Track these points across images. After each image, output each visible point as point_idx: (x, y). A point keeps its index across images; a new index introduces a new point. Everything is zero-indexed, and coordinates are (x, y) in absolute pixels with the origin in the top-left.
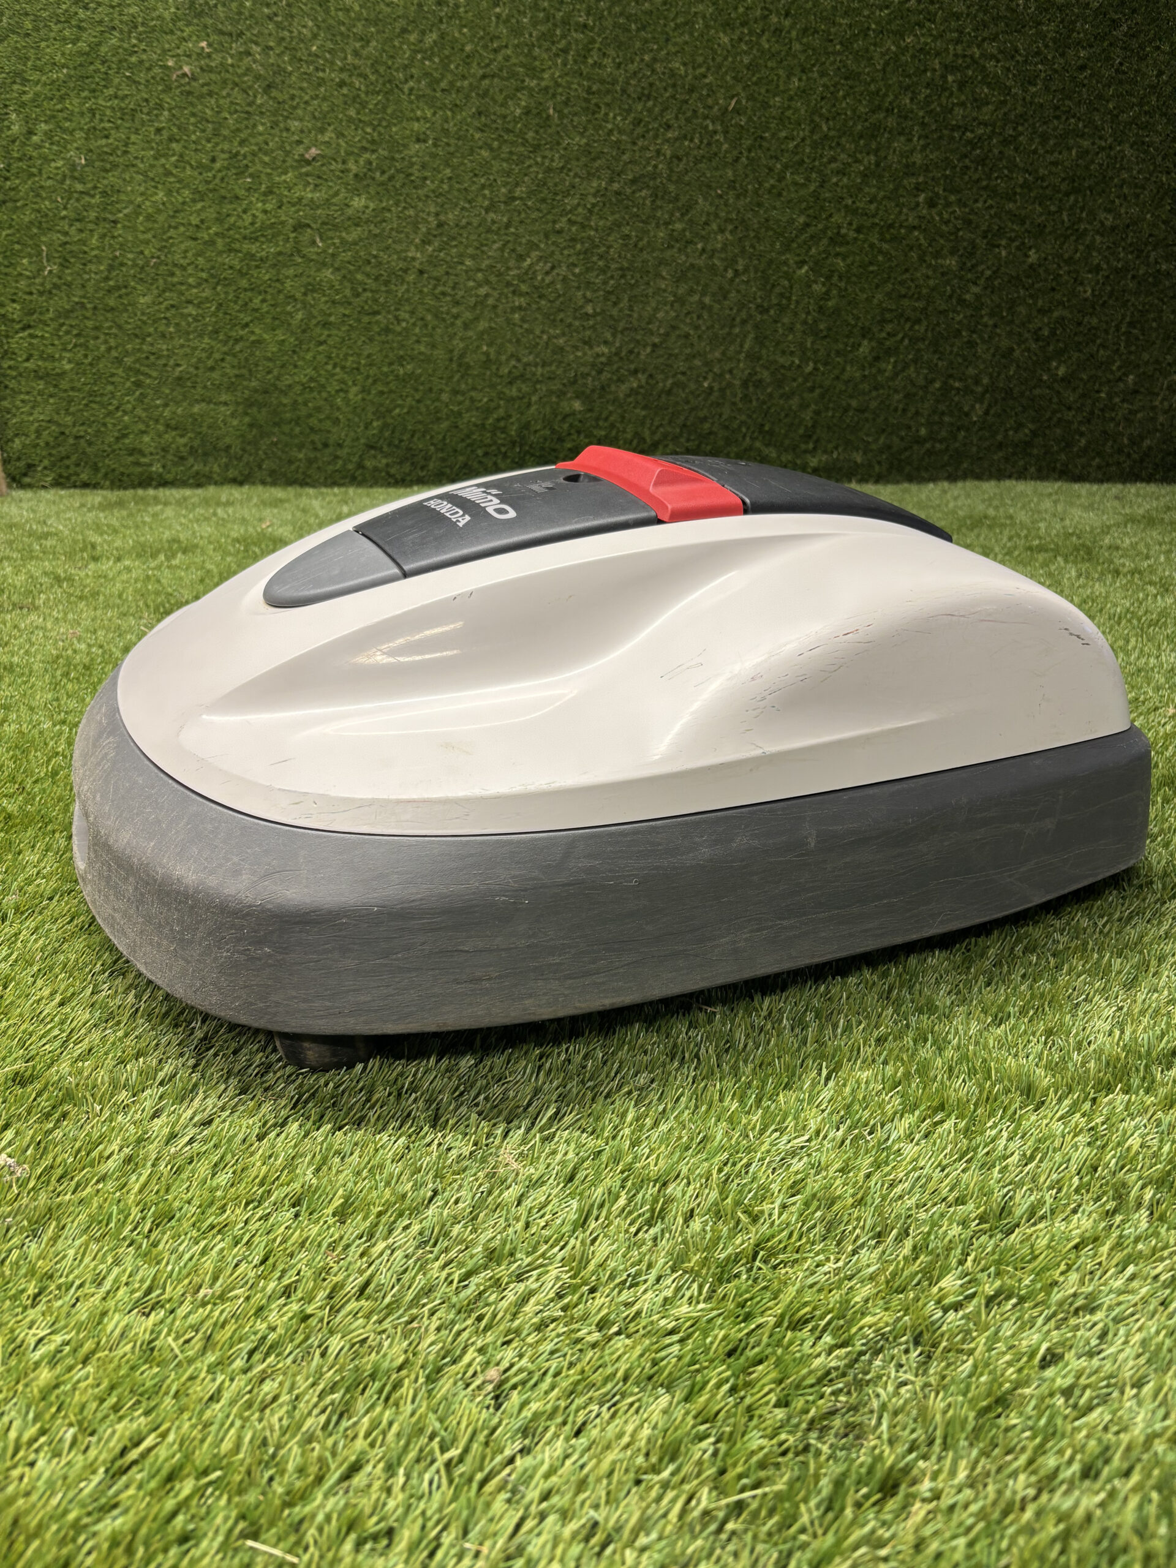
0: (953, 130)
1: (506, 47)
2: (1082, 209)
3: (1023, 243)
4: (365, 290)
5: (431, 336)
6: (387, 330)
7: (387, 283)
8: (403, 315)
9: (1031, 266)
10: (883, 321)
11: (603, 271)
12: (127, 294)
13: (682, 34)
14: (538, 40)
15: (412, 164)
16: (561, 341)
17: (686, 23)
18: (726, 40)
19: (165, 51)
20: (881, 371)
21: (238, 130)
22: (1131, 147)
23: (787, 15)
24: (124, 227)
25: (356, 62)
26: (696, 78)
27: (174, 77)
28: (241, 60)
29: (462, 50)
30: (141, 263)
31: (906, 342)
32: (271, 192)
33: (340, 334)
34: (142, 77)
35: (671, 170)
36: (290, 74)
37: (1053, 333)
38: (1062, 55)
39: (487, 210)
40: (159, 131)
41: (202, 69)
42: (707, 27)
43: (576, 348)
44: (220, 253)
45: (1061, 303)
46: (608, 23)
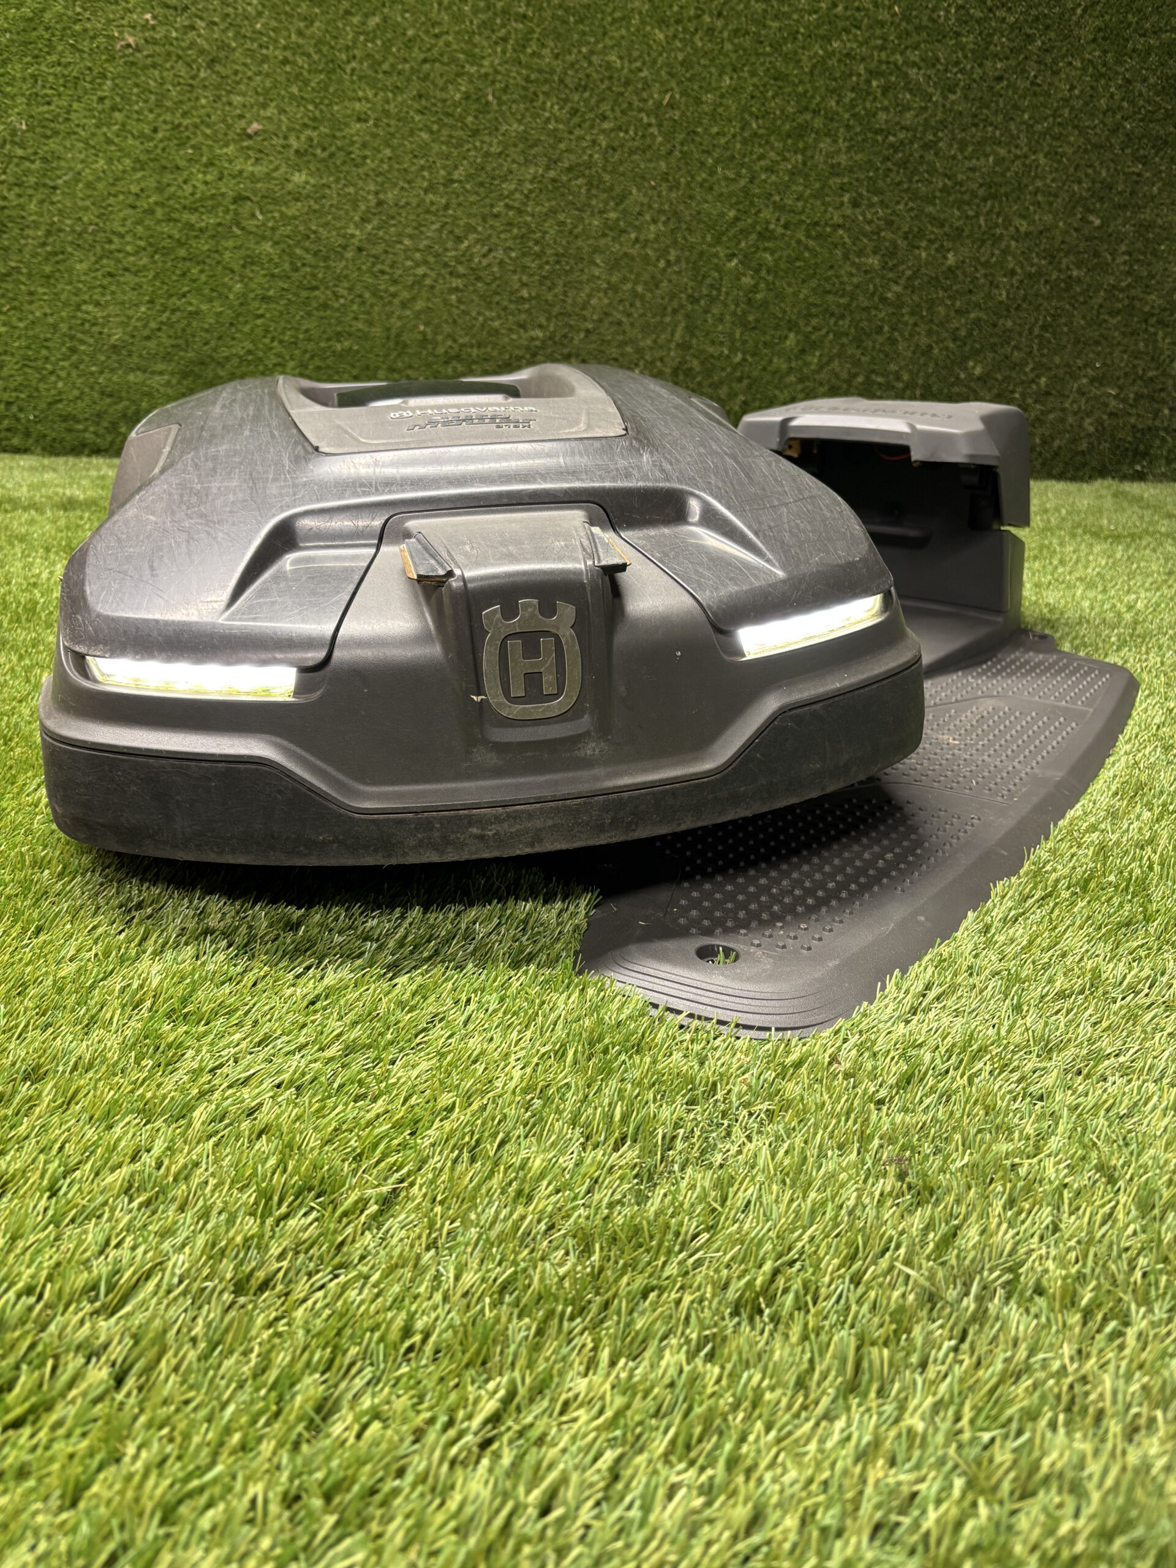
0: (876, 133)
1: (447, 33)
2: (998, 214)
3: (942, 246)
4: (304, 265)
5: (369, 313)
6: (325, 306)
7: (326, 259)
8: (341, 291)
9: (950, 268)
10: (809, 315)
11: (538, 256)
12: (64, 261)
13: (619, 29)
14: (479, 27)
15: (353, 143)
16: (497, 324)
17: (623, 19)
18: (660, 36)
19: (109, 21)
20: (807, 364)
21: (181, 102)
22: (1046, 156)
23: (720, 15)
24: (63, 193)
25: (301, 41)
26: (631, 71)
27: (118, 47)
28: (185, 33)
29: (404, 34)
30: (78, 229)
31: (831, 336)
32: (212, 164)
33: (279, 308)
34: (85, 45)
35: (606, 160)
36: (234, 49)
37: (970, 334)
38: (980, 65)
39: (426, 191)
40: (101, 99)
41: (146, 41)
42: (643, 22)
43: (510, 330)
44: (159, 222)
45: (978, 305)
46: (548, 14)
